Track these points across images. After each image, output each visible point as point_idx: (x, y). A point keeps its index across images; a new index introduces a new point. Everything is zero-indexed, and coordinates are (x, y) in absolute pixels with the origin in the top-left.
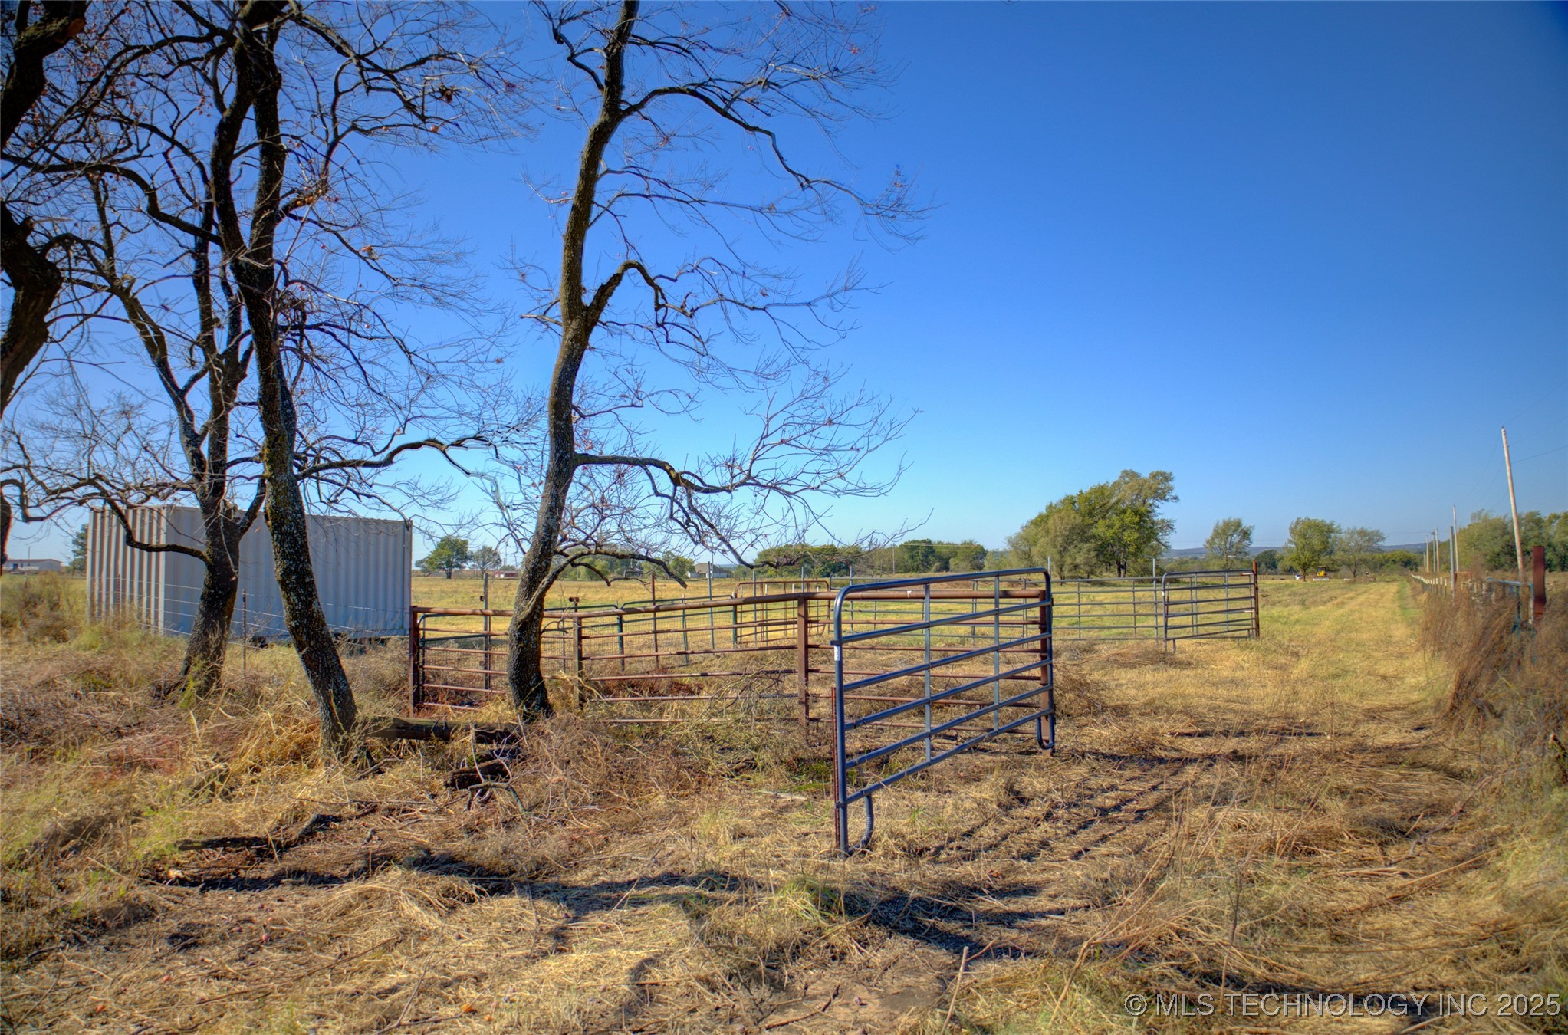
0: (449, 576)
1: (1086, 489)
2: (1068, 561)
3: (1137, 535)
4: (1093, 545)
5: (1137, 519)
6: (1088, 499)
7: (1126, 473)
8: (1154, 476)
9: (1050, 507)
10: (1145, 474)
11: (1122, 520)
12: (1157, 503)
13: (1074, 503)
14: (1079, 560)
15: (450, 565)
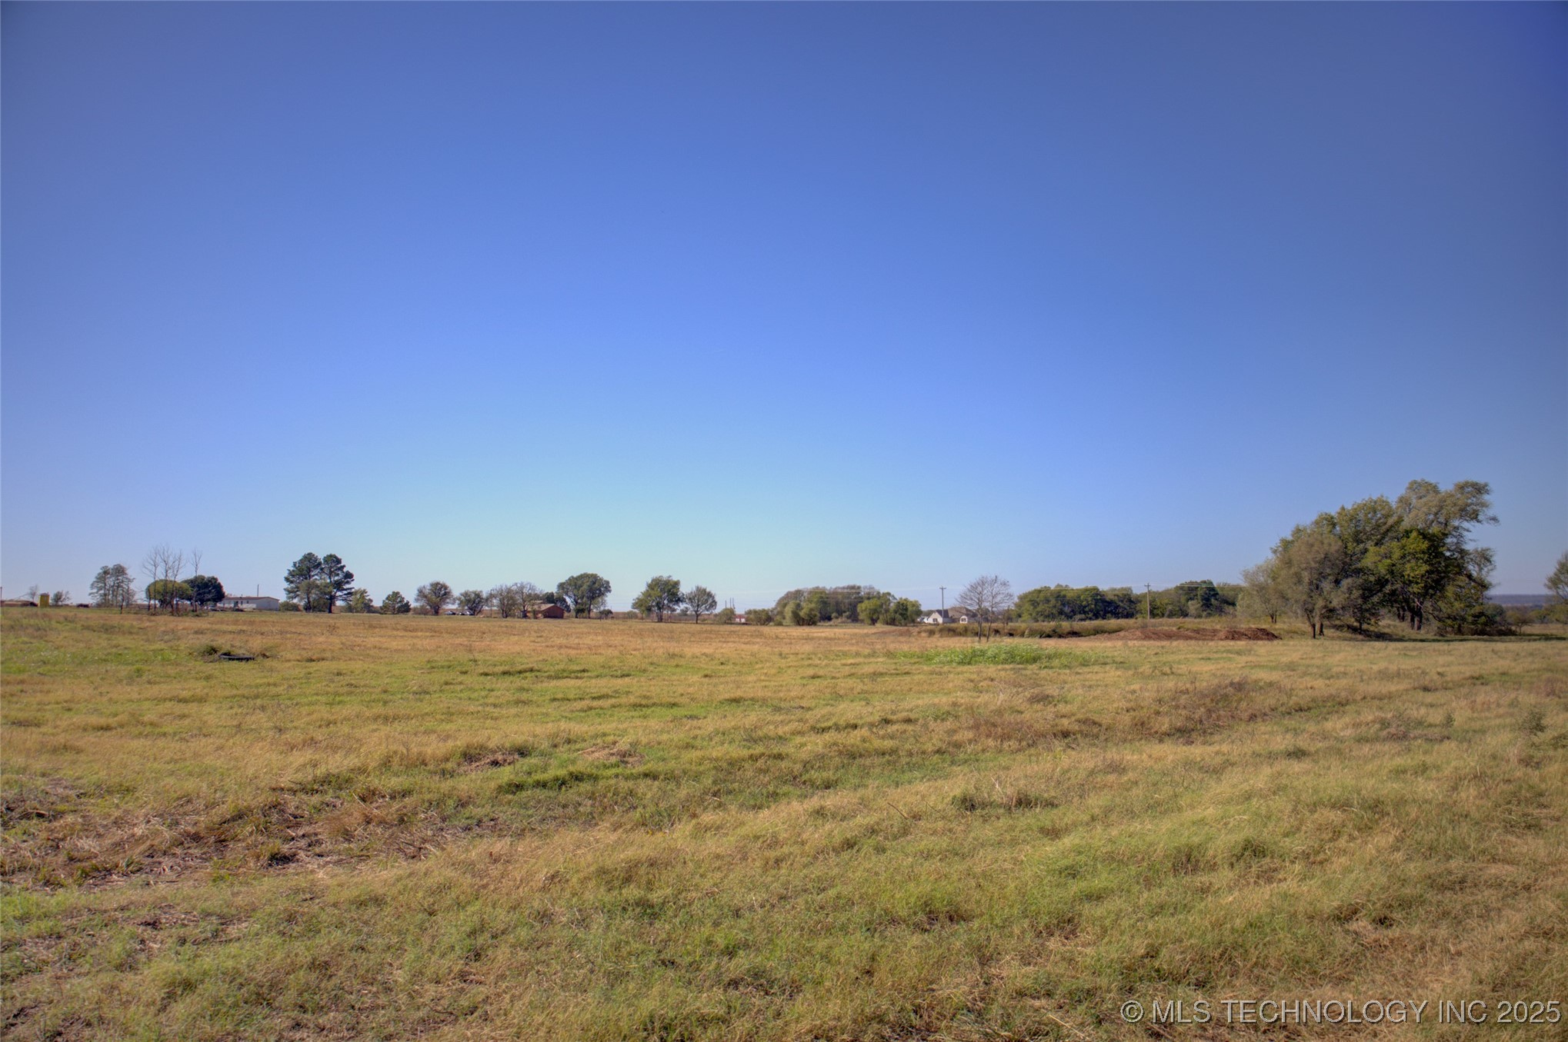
0: (660, 620)
1: (1349, 507)
2: (1320, 603)
3: (1425, 568)
4: (1360, 581)
5: (1425, 545)
6: (1352, 518)
7: (1414, 486)
8: (1461, 488)
9: (1298, 531)
10: (1446, 486)
11: (1403, 547)
12: (1465, 525)
13: (1334, 525)
14: (1336, 602)
15: (660, 606)
